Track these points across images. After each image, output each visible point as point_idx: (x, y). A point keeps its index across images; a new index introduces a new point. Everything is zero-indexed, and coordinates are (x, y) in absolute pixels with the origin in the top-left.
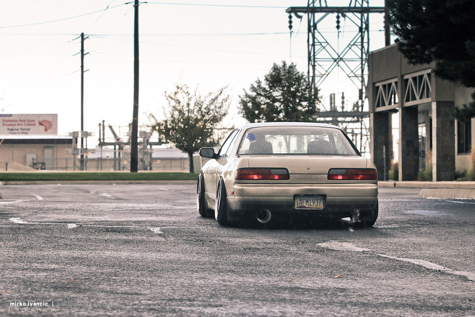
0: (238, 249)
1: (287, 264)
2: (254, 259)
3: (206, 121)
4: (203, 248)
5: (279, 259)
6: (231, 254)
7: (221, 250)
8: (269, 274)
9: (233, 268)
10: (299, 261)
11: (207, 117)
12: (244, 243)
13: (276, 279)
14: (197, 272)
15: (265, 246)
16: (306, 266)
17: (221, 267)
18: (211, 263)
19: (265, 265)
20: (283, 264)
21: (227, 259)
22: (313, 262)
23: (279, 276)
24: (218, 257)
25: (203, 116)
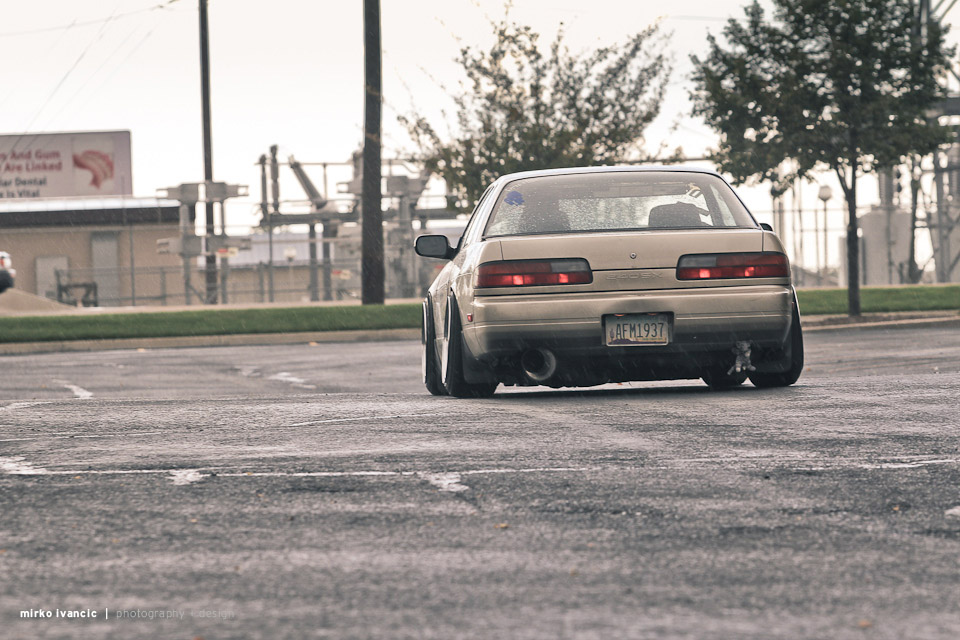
0: (703, 534)
1: (859, 577)
2: (754, 561)
3: (592, 139)
4: (595, 532)
5: (832, 558)
6: (679, 548)
7: (651, 538)
8: (798, 606)
9: (687, 590)
10: (895, 565)
11: (595, 127)
12: (720, 513)
13: (825, 621)
14: (576, 606)
15: (787, 520)
16: (917, 579)
17: (649, 589)
18: (618, 578)
19: (787, 581)
20: (842, 574)
21: (667, 565)
22: (939, 566)
23: (830, 612)
24: (642, 559)
25: (583, 124)
